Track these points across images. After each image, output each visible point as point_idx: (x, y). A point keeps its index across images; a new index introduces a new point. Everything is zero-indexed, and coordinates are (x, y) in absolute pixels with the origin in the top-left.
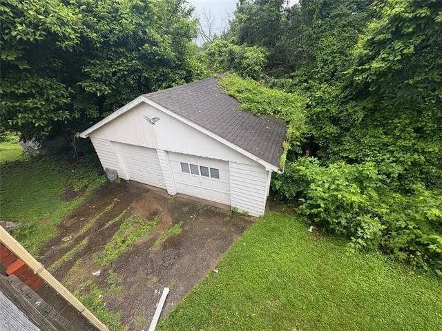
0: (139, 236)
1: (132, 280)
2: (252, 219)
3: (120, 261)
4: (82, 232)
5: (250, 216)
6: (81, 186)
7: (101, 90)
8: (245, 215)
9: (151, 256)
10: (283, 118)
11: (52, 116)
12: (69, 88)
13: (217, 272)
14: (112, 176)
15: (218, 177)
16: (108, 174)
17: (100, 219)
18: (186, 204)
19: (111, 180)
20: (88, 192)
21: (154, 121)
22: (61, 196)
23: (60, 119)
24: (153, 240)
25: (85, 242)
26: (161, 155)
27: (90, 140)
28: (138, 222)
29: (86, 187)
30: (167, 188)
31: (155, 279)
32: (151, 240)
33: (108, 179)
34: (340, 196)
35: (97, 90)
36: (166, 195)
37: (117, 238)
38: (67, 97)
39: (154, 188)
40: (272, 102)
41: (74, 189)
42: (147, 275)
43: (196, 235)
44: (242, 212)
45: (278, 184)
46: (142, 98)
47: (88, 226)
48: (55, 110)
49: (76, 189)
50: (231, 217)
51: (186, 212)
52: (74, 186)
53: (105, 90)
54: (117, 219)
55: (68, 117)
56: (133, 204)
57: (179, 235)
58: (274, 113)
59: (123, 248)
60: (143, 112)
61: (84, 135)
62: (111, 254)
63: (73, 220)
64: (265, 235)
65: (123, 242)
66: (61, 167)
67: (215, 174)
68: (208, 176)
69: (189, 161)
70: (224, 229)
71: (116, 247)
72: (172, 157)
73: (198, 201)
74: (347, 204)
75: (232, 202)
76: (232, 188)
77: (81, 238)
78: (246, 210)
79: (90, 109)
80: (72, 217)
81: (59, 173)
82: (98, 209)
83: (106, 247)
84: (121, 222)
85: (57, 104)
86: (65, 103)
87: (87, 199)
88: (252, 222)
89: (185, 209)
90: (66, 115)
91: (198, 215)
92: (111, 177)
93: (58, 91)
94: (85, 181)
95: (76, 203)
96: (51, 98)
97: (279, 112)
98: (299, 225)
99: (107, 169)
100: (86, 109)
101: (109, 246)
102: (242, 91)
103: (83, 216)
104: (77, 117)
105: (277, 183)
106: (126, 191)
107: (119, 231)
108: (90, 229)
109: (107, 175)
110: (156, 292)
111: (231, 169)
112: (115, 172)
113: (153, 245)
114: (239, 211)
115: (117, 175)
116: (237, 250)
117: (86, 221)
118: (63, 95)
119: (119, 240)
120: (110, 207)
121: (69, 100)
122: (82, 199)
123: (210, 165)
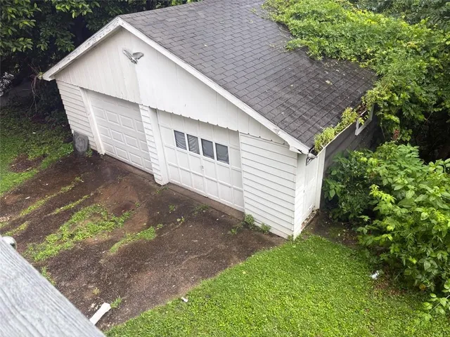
0: (95, 233)
1: (67, 285)
2: (273, 240)
3: (60, 259)
4: (23, 214)
5: (272, 235)
6: (38, 155)
7: (77, 9)
8: (264, 232)
9: (102, 261)
10: (374, 68)
11: (10, 44)
12: (35, 5)
13: (186, 300)
14: (81, 144)
15: (227, 161)
16: (77, 140)
17: (50, 202)
18: (175, 201)
19: (80, 150)
20: (44, 164)
21: (135, 58)
22: (11, 164)
23: (20, 50)
24: (112, 242)
25: (23, 227)
26: (146, 115)
27: (56, 85)
28: (100, 215)
29: (44, 156)
30: (154, 172)
31: (96, 291)
32: (110, 241)
33: (75, 149)
34: (425, 215)
35: (72, 8)
36: (151, 184)
37: (65, 229)
38: (32, 18)
39: (137, 171)
40: (359, 38)
41: (27, 156)
42: (88, 283)
43: (175, 247)
44: (260, 226)
45: (336, 188)
46: (119, 21)
47: (33, 207)
48: (15, 37)
49: (30, 158)
50: (240, 231)
51: (173, 212)
52: (29, 154)
53: (83, 8)
54: (72, 205)
55: (30, 47)
56: (100, 190)
57: (151, 242)
58: (359, 57)
59: (69, 244)
60: (123, 44)
61: (47, 76)
62: (51, 249)
63: (16, 197)
64: (284, 267)
65: (72, 236)
66: (21, 125)
67: (222, 154)
68: (213, 157)
69: (187, 130)
70: (221, 246)
71: (59, 242)
72: (162, 120)
73: (197, 198)
74: (440, 233)
75: (246, 206)
76: (245, 181)
77: (21, 221)
78: (268, 223)
79: (63, 37)
80: (16, 193)
81: (15, 134)
82: (52, 189)
83: (48, 238)
84: (76, 210)
85: (17, 27)
86: (28, 26)
87: (41, 172)
88: (272, 244)
89: (173, 208)
90: (26, 44)
91: (190, 219)
92: (80, 146)
93: (19, 8)
94: (46, 149)
95: (25, 176)
96: (9, 18)
97: (368, 57)
98: (355, 263)
99: (77, 134)
100: (56, 37)
101: (52, 238)
102: (305, 15)
103: (30, 194)
104: (42, 49)
105: (332, 186)
106: (96, 170)
107: (70, 221)
108: (34, 212)
109: (75, 143)
110: (93, 305)
111: (243, 147)
112: (85, 140)
113: (109, 248)
114: (256, 224)
115: (89, 144)
116: (229, 278)
117: (32, 201)
118: (25, 15)
119: (66, 232)
120: (68, 188)
121: (32, 23)
122: (35, 171)
123: (215, 139)
